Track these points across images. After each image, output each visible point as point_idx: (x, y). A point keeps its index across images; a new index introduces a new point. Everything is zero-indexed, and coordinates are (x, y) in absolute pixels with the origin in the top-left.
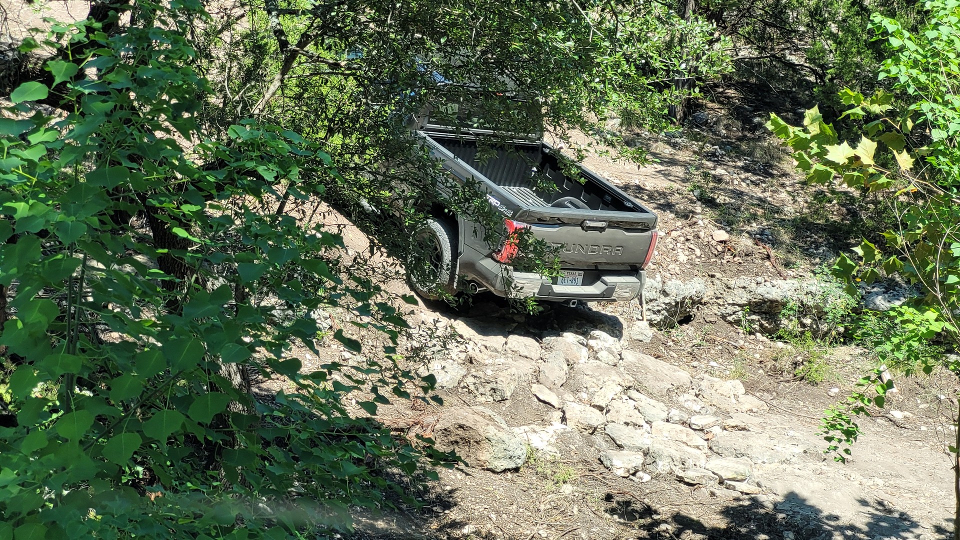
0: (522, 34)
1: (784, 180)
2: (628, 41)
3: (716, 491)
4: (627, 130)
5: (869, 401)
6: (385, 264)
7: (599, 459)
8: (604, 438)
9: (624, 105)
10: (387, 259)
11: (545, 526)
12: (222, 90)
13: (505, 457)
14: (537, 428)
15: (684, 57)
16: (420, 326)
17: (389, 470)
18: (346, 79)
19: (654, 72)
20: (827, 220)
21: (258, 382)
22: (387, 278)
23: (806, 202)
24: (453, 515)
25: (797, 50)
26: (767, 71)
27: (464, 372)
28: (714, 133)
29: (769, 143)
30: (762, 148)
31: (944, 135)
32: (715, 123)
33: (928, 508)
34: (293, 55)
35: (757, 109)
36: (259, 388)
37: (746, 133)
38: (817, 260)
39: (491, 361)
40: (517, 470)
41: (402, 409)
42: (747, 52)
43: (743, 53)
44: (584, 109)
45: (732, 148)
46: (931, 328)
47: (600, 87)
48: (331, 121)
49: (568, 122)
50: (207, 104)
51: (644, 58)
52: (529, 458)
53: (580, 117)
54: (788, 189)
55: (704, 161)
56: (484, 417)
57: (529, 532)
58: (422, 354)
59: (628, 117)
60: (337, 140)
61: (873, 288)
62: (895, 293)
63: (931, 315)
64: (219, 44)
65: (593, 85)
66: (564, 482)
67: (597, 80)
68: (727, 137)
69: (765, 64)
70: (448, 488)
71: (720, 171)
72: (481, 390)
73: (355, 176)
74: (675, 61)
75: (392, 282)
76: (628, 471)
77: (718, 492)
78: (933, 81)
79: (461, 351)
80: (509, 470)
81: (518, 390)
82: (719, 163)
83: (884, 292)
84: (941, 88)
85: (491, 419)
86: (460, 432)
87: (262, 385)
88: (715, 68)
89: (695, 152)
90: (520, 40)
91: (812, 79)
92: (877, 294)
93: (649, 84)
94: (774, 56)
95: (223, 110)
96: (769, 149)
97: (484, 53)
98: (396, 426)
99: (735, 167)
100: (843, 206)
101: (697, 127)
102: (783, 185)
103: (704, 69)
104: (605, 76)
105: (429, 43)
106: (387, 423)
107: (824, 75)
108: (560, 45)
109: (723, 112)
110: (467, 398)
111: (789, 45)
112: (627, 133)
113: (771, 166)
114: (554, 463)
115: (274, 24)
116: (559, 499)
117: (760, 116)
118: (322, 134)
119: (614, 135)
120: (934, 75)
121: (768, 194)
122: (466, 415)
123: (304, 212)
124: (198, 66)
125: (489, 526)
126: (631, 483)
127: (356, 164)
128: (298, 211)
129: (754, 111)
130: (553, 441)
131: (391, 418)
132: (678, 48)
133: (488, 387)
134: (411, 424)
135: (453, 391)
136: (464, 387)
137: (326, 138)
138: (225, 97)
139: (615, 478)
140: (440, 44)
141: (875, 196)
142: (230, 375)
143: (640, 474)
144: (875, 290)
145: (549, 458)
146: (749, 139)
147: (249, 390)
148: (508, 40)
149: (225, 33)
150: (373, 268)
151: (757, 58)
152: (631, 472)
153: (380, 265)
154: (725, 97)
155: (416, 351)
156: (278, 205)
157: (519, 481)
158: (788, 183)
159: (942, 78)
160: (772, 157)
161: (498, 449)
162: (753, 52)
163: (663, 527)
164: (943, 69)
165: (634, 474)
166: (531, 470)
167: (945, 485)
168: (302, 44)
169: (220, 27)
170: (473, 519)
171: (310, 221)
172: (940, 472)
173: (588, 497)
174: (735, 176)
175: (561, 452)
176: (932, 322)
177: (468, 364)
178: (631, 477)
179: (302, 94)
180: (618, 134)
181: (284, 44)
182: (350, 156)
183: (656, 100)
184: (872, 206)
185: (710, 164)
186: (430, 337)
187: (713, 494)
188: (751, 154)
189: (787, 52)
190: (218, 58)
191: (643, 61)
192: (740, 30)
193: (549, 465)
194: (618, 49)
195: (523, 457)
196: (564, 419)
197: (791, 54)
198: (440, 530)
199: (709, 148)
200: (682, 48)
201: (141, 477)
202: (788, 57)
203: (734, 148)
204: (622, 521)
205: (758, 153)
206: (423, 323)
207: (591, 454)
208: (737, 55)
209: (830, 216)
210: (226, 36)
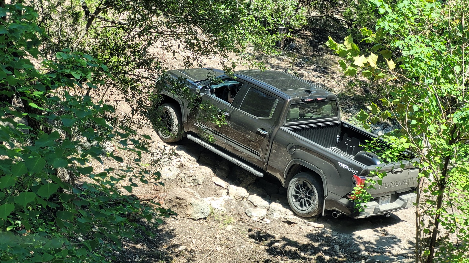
0: (204, 6)
1: (334, 75)
2: (256, 10)
3: (302, 227)
4: (257, 52)
5: (375, 182)
6: (139, 119)
7: (245, 213)
8: (248, 202)
9: (254, 41)
10: (141, 117)
11: (219, 245)
12: (57, 35)
13: (199, 213)
14: (215, 198)
15: (284, 17)
16: (157, 149)
17: (142, 220)
18: (119, 29)
19: (269, 24)
20: (355, 95)
21: (78, 179)
22: (140, 126)
23: (345, 86)
24: (174, 241)
25: (339, 12)
26: (325, 23)
27: (179, 171)
28: (299, 53)
29: (327, 58)
30: (323, 60)
31: (408, 53)
32: (300, 48)
33: (403, 232)
34: (93, 18)
35: (320, 41)
36: (78, 181)
37: (315, 53)
38: (350, 114)
39: (192, 166)
40: (205, 218)
41: (149, 190)
42: (314, 13)
43: (313, 14)
44: (236, 42)
45: (307, 60)
46: (404, 146)
47: (242, 32)
48: (111, 50)
49: (227, 49)
50: (50, 42)
51: (264, 18)
52: (211, 213)
53: (233, 46)
54: (336, 80)
55: (295, 67)
56: (189, 193)
57: (211, 249)
58: (159, 163)
59: (257, 47)
60: (115, 59)
61: (377, 127)
62: (387, 129)
63: (404, 140)
64: (56, 13)
65: (239, 31)
66: (228, 224)
67: (241, 28)
68: (306, 55)
69: (323, 19)
70: (172, 228)
71: (302, 71)
72: (188, 180)
73: (124, 77)
74: (279, 19)
75: (143, 128)
76: (259, 218)
77: (303, 227)
78: (402, 27)
79: (178, 161)
80: (202, 219)
81: (206, 180)
82: (302, 67)
83: (382, 129)
84: (406, 30)
85: (193, 194)
86: (178, 201)
87: (80, 180)
88: (299, 23)
89: (290, 63)
90: (203, 9)
91: (346, 26)
92: (379, 130)
93: (266, 30)
94: (328, 15)
95: (58, 45)
96: (326, 60)
97: (186, 16)
98: (146, 198)
99: (310, 69)
100: (362, 88)
101: (291, 50)
102: (333, 78)
103: (293, 23)
104: (245, 26)
105: (159, 11)
106: (142, 197)
107: (352, 24)
108: (223, 12)
109: (304, 43)
110: (180, 184)
111: (335, 10)
112: (257, 54)
113: (327, 69)
114: (223, 215)
115: (82, 3)
116: (226, 232)
117: (321, 44)
118: (107, 57)
119: (251, 54)
120: (403, 24)
121: (326, 82)
122: (180, 193)
123: (99, 95)
124: (45, 24)
125: (192, 246)
126: (261, 224)
127: (124, 71)
128: (96, 94)
129: (319, 42)
130: (223, 204)
131: (143, 195)
132: (280, 13)
133: (191, 178)
134: (153, 197)
135: (174, 181)
136: (179, 179)
137: (109, 58)
138: (59, 39)
139: (253, 222)
140: (165, 12)
141: (377, 83)
142: (64, 175)
143: (265, 220)
144: (378, 128)
145: (221, 212)
146: (317, 56)
147: (73, 182)
148: (198, 9)
149: (59, 7)
150: (134, 122)
151: (320, 17)
152: (261, 219)
153: (137, 120)
154: (305, 36)
155: (156, 161)
156: (86, 91)
157: (207, 224)
158: (335, 77)
159: (406, 26)
160: (328, 65)
161: (196, 209)
162: (318, 13)
163: (276, 244)
164: (407, 21)
165: (262, 220)
166: (212, 219)
167: (411, 221)
168: (96, 13)
169: (56, 4)
170: (184, 243)
171: (103, 98)
172: (409, 215)
173: (240, 231)
174: (310, 73)
175: (227, 210)
176: (404, 143)
177: (181, 167)
178: (261, 221)
179: (97, 37)
180: (253, 54)
181: (87, 13)
182: (121, 67)
183: (270, 38)
184: (376, 88)
185: (298, 68)
186: (162, 154)
187: (300, 228)
188: (317, 63)
189: (334, 13)
190: (55, 20)
191: (264, 19)
192: (311, 4)
193: (221, 216)
194: (251, 14)
195: (208, 212)
196: (228, 194)
197: (336, 14)
198: (168, 248)
199: (297, 60)
200: (282, 13)
201: (20, 226)
202: (335, 16)
203: (309, 60)
204: (257, 242)
205: (321, 63)
206: (159, 147)
207: (241, 210)
208: (310, 15)
209: (356, 93)
210: (59, 9)
